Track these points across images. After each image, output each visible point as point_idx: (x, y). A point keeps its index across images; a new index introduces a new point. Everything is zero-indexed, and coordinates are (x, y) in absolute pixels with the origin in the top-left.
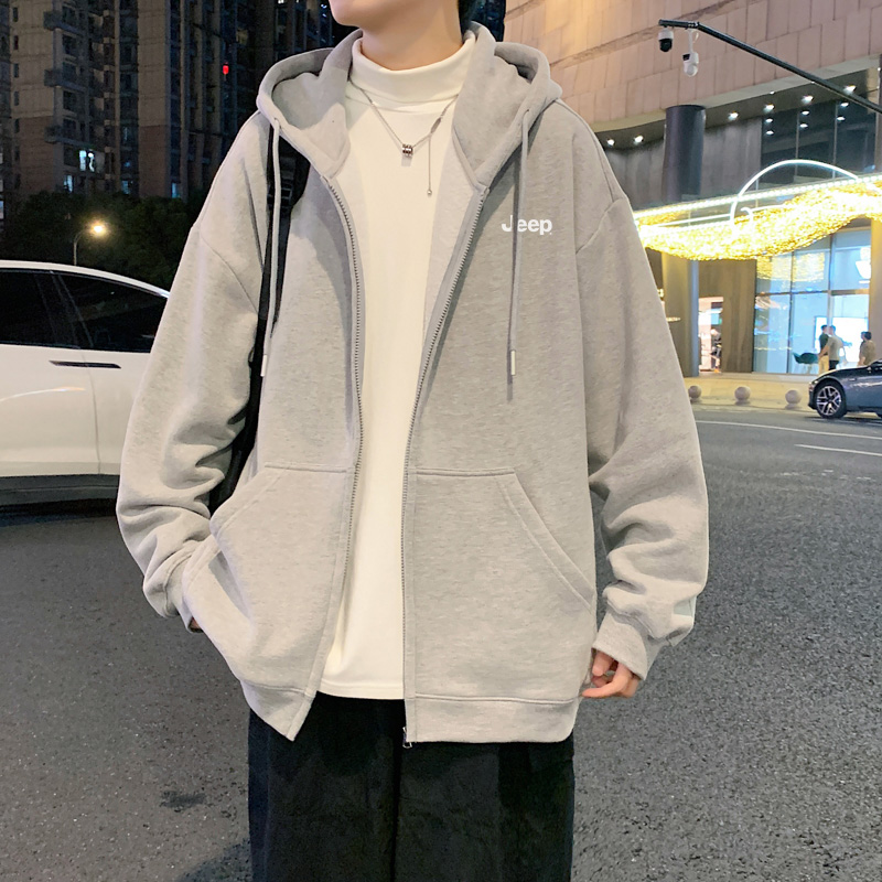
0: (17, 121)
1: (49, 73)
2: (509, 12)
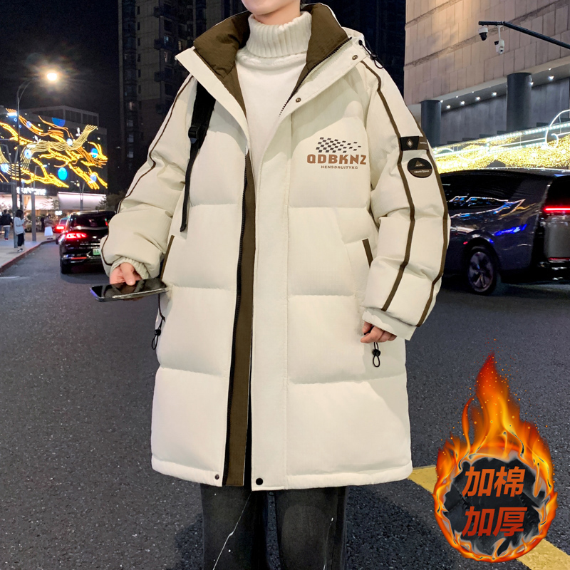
0: (140, 103)
1: (157, 74)
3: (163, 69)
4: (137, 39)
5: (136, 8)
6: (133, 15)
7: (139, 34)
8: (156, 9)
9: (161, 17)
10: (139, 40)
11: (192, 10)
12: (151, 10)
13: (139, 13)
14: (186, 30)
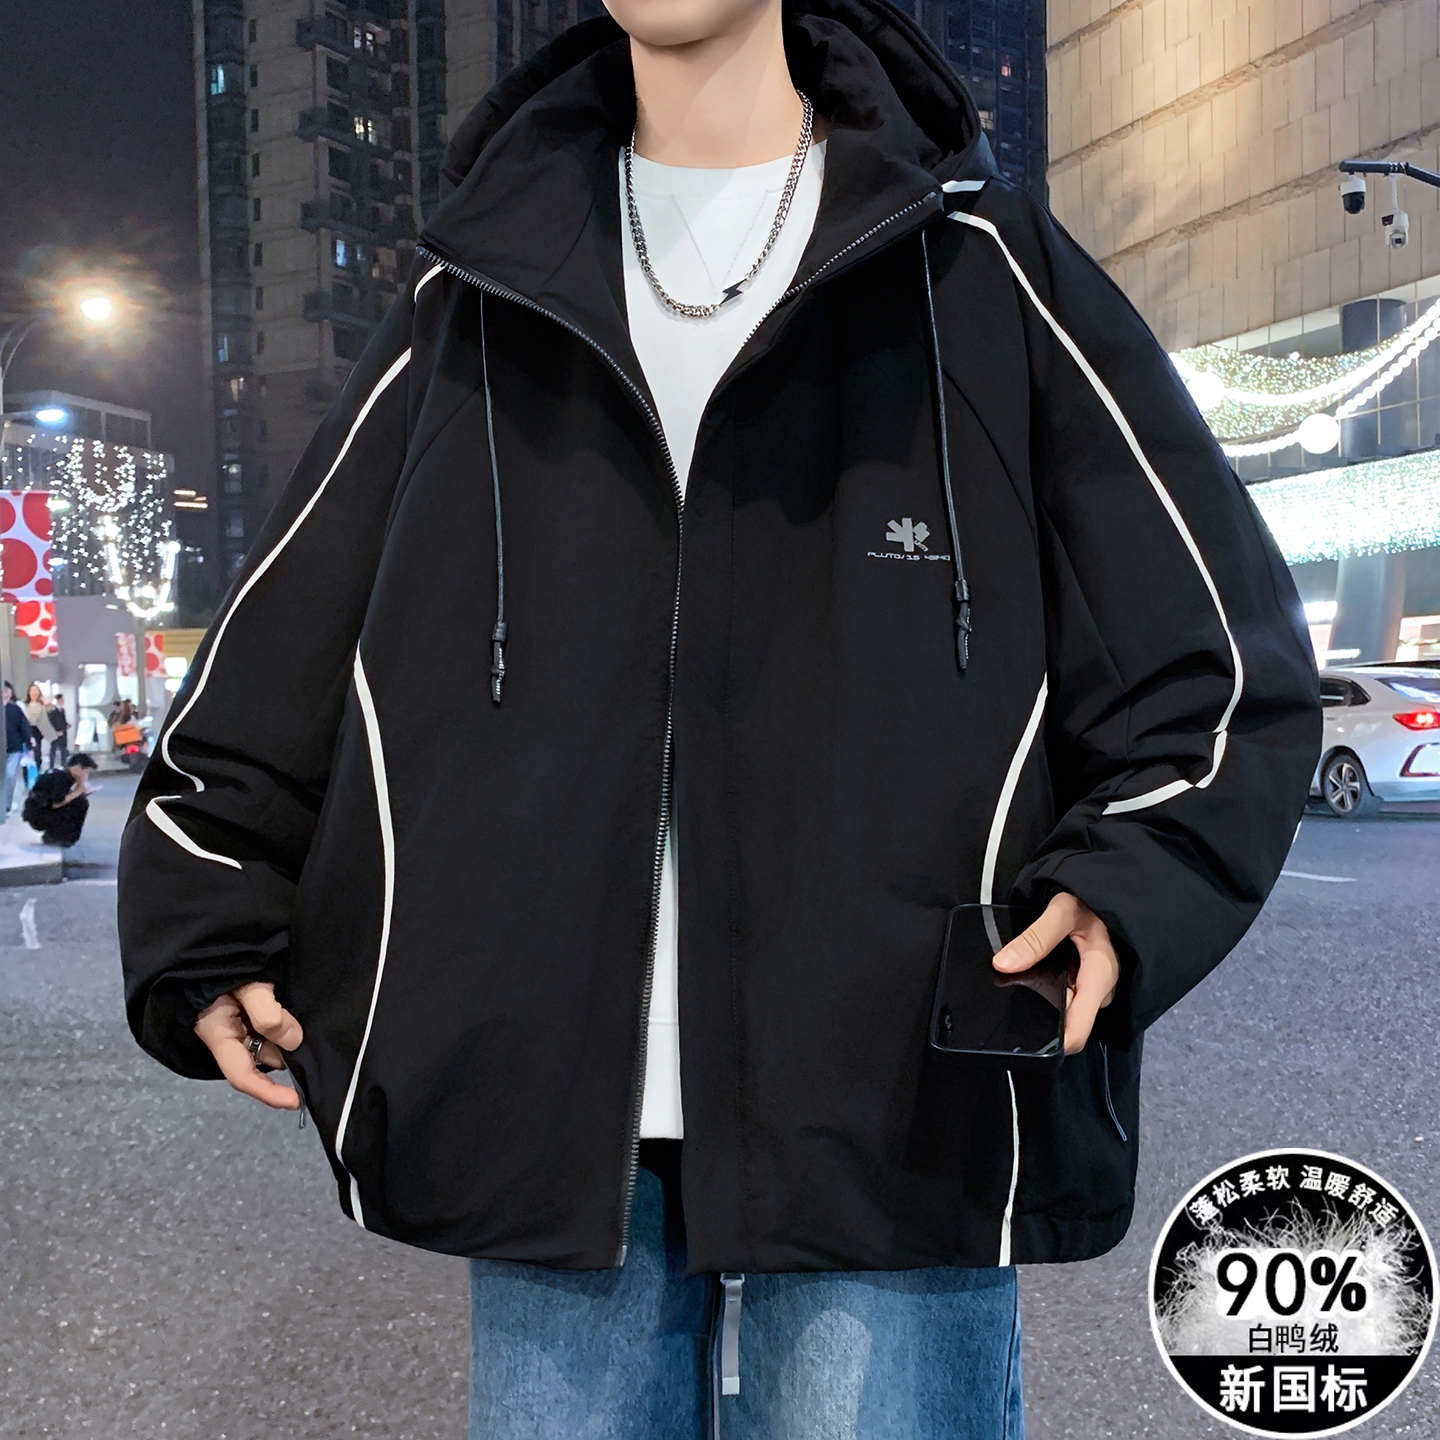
1: (311, 300)
2: (1056, 162)
3: (327, 286)
4: (251, 204)
5: (248, 115)
6: (238, 134)
7: (258, 186)
8: (306, 119)
9: (321, 139)
10: (258, 202)
11: (407, 121)
12: (291, 121)
13: (255, 127)
14: (392, 176)
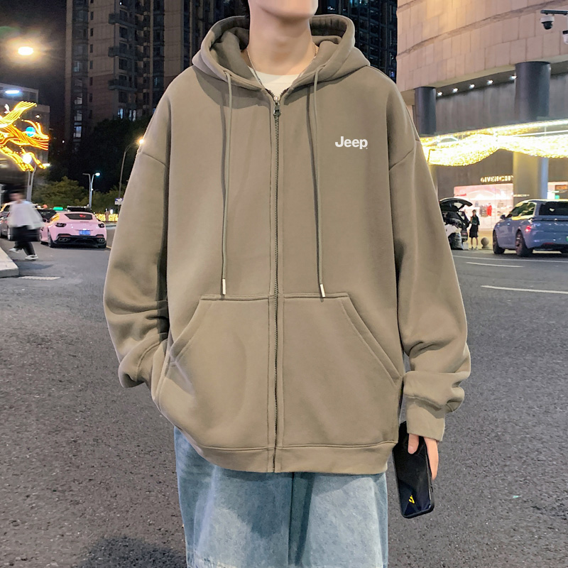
0: (91, 78)
1: (111, 49)
2: (400, 7)
3: (117, 45)
7: (93, 7)
10: (92, 13)
